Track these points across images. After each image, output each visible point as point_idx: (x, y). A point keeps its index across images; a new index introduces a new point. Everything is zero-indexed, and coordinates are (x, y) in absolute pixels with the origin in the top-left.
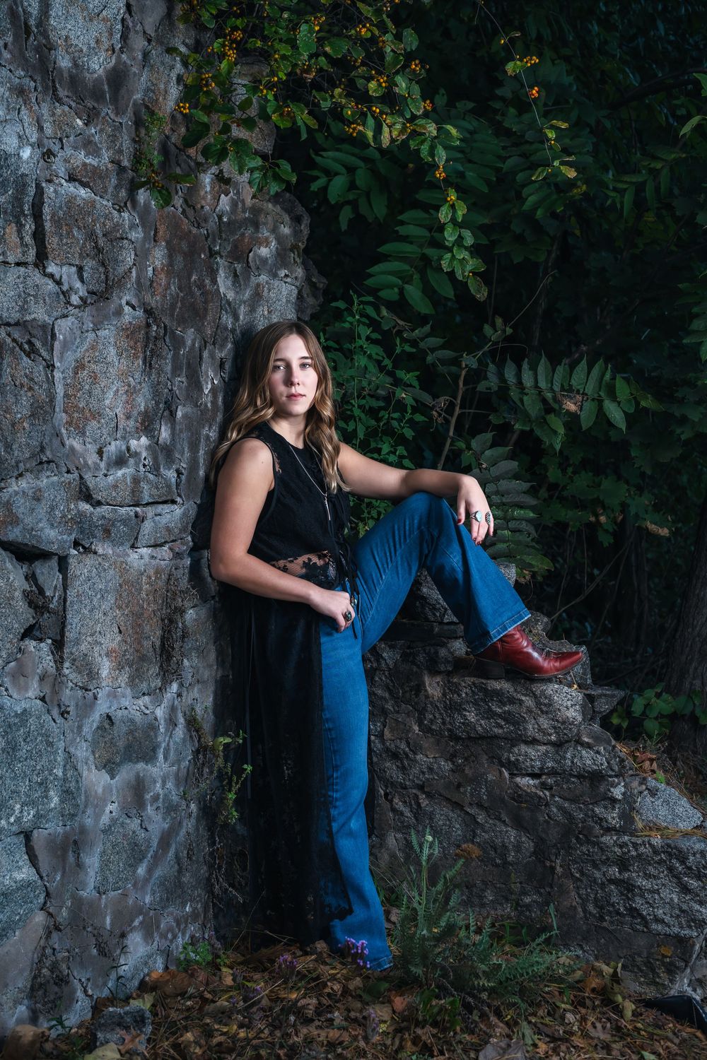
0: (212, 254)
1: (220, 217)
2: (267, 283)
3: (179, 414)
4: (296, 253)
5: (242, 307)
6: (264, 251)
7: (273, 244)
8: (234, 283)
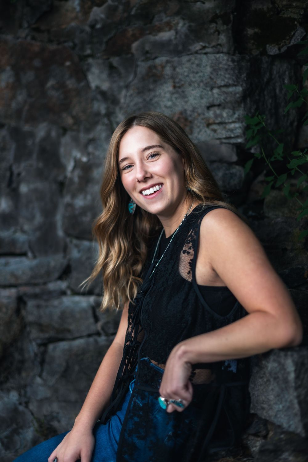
0: (83, 58)
1: (93, 27)
2: (167, 62)
3: (24, 189)
4: (220, 22)
5: (124, 92)
6: (166, 35)
7: (181, 25)
8: (110, 75)
